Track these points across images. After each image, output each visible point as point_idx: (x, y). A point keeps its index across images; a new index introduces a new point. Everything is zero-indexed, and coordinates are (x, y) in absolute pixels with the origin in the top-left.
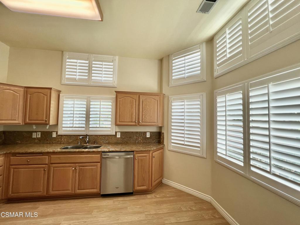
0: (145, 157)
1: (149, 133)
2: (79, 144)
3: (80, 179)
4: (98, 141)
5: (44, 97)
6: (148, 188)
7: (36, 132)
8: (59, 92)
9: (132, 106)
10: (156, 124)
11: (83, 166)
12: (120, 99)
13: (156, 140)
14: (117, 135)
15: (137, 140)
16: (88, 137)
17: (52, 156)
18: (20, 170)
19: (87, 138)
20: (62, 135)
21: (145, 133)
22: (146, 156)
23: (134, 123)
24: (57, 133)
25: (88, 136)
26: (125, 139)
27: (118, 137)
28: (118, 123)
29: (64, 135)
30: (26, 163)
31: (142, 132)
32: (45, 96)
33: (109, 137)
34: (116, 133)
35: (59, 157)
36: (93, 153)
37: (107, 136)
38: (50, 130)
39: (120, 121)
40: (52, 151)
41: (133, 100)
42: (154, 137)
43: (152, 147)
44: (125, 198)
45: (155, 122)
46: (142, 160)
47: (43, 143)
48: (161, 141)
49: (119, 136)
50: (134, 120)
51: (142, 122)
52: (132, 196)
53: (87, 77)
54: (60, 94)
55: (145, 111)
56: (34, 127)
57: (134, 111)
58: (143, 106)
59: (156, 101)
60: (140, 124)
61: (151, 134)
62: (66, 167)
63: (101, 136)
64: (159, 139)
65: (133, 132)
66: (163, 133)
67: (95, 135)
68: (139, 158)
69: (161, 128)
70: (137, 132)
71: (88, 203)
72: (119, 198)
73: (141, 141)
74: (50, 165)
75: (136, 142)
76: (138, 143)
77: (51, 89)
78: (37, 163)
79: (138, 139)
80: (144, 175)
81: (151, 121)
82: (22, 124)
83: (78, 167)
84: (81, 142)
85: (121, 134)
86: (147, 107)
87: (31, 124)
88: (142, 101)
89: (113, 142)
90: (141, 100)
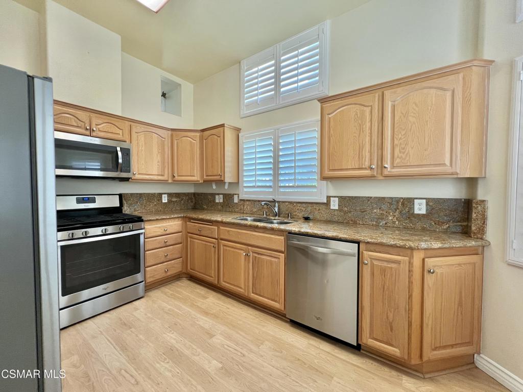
0: (393, 265)
1: (425, 201)
2: (265, 216)
3: (255, 275)
4: (295, 214)
5: (217, 140)
6: (406, 358)
7: (218, 194)
8: (238, 130)
9: (360, 125)
10: (448, 169)
11: (259, 254)
12: (330, 116)
13: (451, 224)
14: (332, 203)
15: (382, 219)
16: (277, 205)
17: (221, 228)
18: (195, 240)
19: (275, 206)
20: (244, 200)
21: (410, 201)
22: (398, 262)
23: (367, 172)
24: (238, 197)
25: (278, 202)
26: (350, 215)
27: (332, 207)
28: (327, 173)
29: (247, 200)
30: (198, 232)
31: (398, 200)
32: (219, 138)
33: (315, 206)
34: (329, 198)
35: (228, 231)
36: (271, 232)
37: (310, 205)
38: (232, 192)
39: (331, 168)
40: (220, 220)
41: (365, 108)
42: (442, 214)
43: (426, 241)
44: (336, 351)
45: (444, 165)
46: (383, 271)
47: (226, 211)
48: (473, 228)
49: (335, 205)
50: (367, 164)
51: (393, 167)
52: (354, 353)
53: (273, 92)
54: (240, 134)
55: (403, 133)
56: (214, 187)
57: (368, 139)
58: (397, 118)
59: (449, 94)
60: (386, 172)
61: (431, 204)
62: (235, 248)
63: (299, 205)
64: (465, 224)
65: (371, 197)
66: (483, 201)
67: (289, 202)
68: (375, 263)
69: (472, 182)
70: (384, 198)
71: (264, 324)
72: (322, 342)
73: (394, 223)
74: (220, 241)
75: (381, 224)
76: (386, 227)
77: (223, 126)
78: (206, 235)
79: (387, 216)
80: (391, 316)
81: (425, 162)
82: (200, 182)
83: (251, 253)
84: (268, 214)
85: (339, 201)
86: (411, 119)
87: (210, 182)
88: (394, 107)
89: (323, 219)
90: (390, 104)
